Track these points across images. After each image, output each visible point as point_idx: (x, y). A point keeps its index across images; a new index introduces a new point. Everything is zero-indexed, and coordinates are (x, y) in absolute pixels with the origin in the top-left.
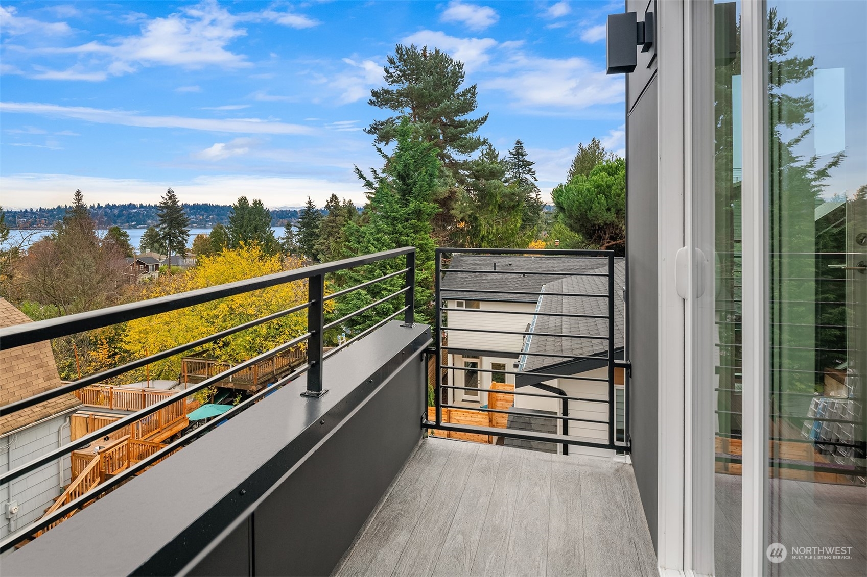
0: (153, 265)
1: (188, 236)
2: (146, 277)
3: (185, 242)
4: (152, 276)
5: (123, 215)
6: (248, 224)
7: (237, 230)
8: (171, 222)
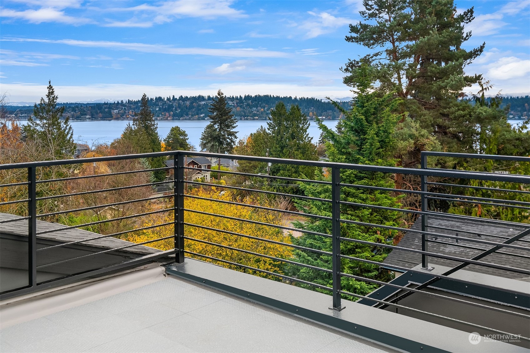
0: (205, 166)
1: (236, 139)
2: (199, 177)
3: (233, 144)
4: (204, 176)
5: (193, 107)
6: (285, 131)
7: (274, 137)
8: (220, 124)
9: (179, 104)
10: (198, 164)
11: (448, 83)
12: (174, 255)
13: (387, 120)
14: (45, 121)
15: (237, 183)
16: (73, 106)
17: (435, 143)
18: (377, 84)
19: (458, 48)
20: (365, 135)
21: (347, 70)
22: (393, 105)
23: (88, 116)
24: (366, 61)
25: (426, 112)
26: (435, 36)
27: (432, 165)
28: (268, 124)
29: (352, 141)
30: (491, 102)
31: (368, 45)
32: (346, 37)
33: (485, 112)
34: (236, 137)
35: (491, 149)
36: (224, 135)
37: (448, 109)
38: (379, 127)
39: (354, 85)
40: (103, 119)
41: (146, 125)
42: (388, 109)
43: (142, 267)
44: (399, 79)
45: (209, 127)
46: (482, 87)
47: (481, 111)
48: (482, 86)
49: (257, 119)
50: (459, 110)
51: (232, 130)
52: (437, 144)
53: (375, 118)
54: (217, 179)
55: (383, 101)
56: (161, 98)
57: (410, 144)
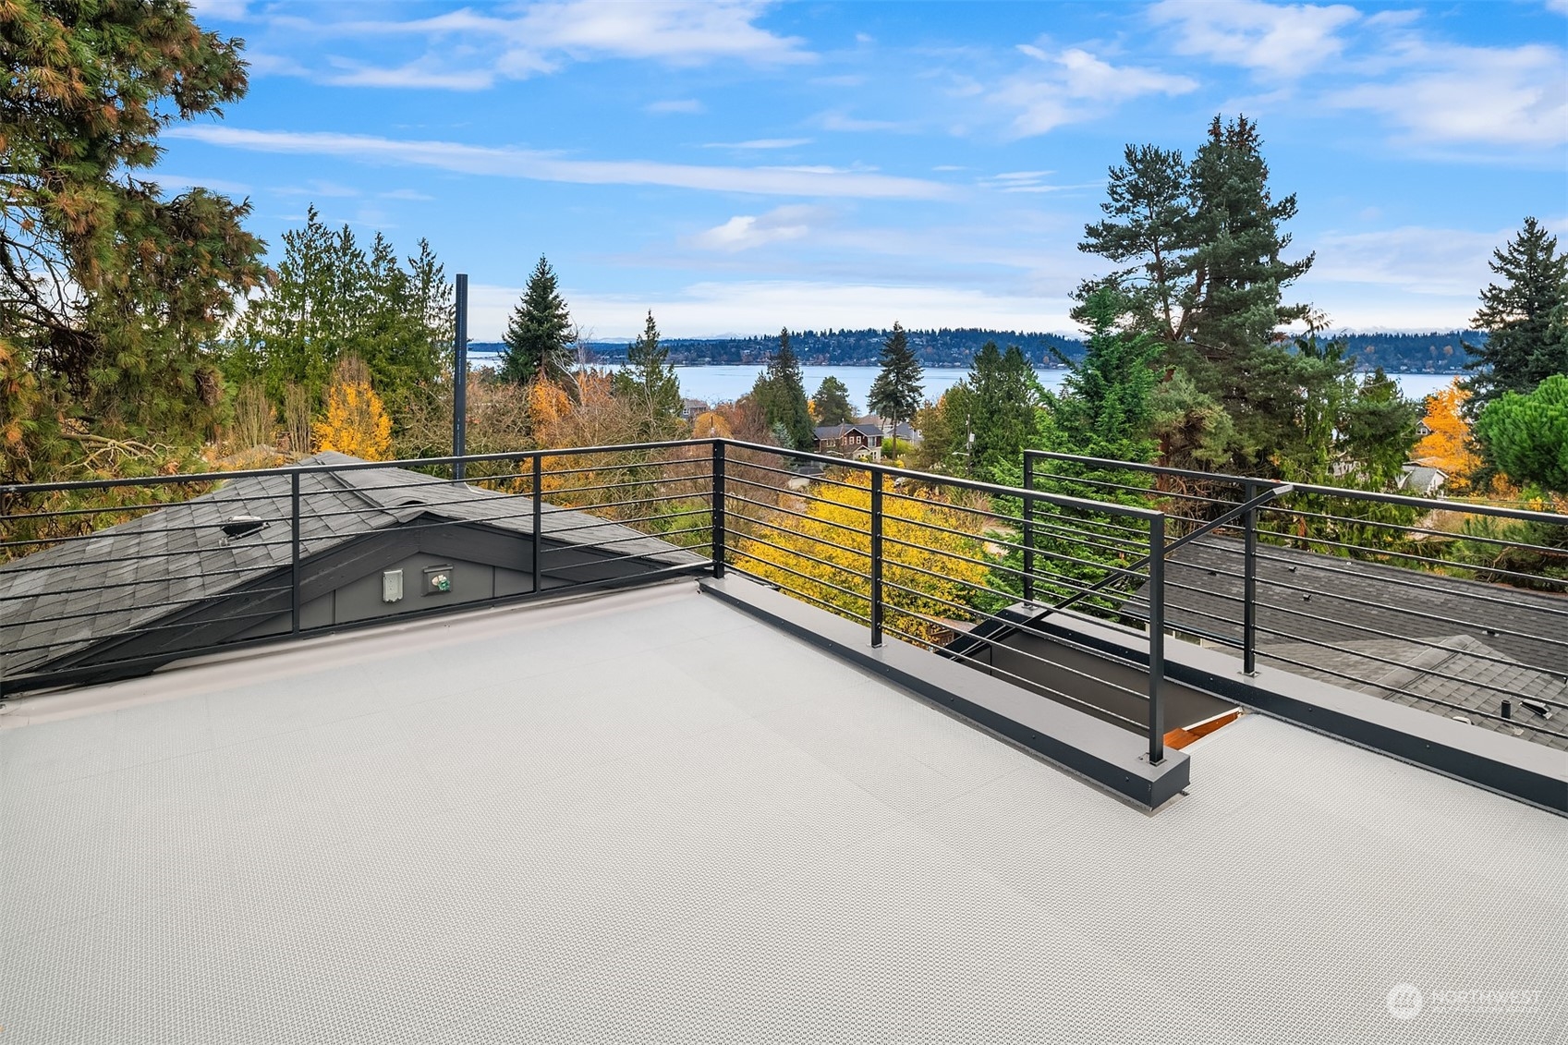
0: (874, 438)
1: (921, 397)
2: (864, 455)
3: (916, 406)
6: (996, 387)
7: (979, 396)
8: (897, 373)
9: (839, 342)
10: (862, 435)
11: (1247, 319)
12: (712, 568)
13: (1137, 377)
14: (643, 368)
15: (921, 466)
16: (687, 344)
17: (1221, 416)
18: (1127, 320)
19: (1273, 259)
20: (1101, 401)
21: (1079, 296)
22: (1148, 355)
23: (707, 359)
24: (1111, 282)
25: (1209, 364)
26: (1226, 242)
27: (1216, 451)
28: (970, 375)
29: (1081, 409)
30: (1326, 350)
31: (1114, 257)
32: (1080, 244)
33: (1312, 367)
34: (921, 395)
35: (1324, 428)
36: (903, 391)
37: (1247, 361)
38: (1125, 389)
39: (1089, 321)
40: (729, 362)
41: (786, 374)
42: (1140, 360)
43: (672, 580)
44: (1167, 310)
45: (880, 378)
46: (1312, 325)
47: (1304, 365)
48: (1310, 322)
49: (959, 366)
50: (1266, 362)
51: (914, 384)
52: (1225, 418)
53: (1119, 374)
54: (891, 458)
55: (1133, 348)
56: (812, 332)
57: (1178, 417)
